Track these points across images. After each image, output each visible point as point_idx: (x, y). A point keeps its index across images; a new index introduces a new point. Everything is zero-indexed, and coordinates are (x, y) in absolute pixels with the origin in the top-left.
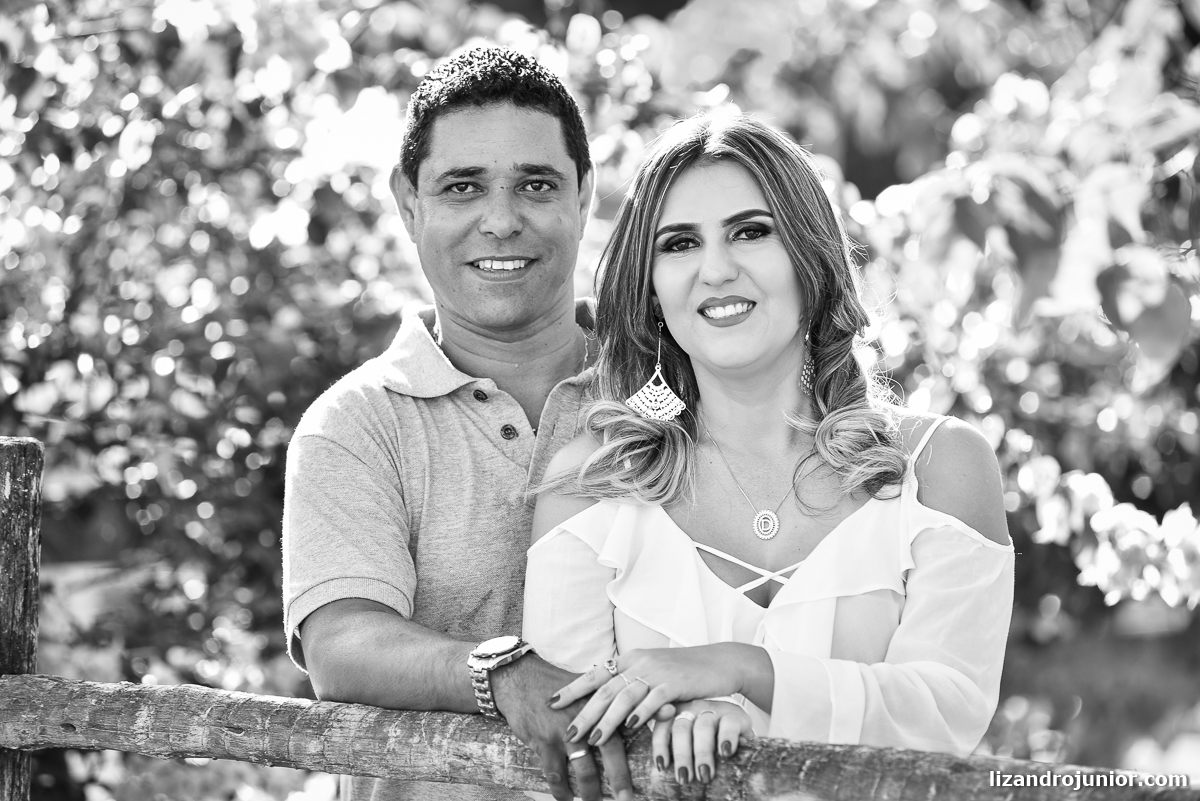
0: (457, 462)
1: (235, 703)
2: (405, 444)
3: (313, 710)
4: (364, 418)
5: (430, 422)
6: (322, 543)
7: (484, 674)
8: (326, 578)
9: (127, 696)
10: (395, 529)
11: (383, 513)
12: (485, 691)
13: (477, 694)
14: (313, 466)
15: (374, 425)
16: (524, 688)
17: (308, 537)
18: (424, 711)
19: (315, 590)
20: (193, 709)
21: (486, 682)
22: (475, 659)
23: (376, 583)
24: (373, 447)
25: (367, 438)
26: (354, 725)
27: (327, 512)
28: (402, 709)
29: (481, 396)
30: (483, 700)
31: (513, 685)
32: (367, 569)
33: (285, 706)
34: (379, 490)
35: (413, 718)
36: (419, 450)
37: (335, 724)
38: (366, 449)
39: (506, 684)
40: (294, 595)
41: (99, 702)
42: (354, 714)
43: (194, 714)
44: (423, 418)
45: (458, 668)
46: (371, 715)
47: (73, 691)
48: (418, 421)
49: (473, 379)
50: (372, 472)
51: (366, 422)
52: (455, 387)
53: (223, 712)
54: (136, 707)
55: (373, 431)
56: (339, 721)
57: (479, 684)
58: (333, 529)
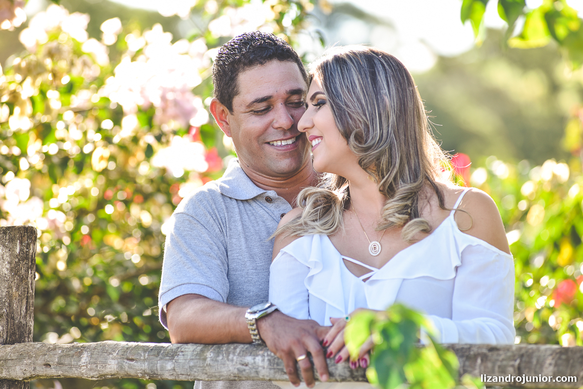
0: (258, 232)
1: (130, 347)
2: (229, 221)
3: (169, 348)
4: (208, 206)
5: (243, 211)
6: (180, 266)
7: (254, 321)
8: (180, 283)
9: (76, 348)
10: (219, 262)
11: (213, 253)
12: (255, 330)
13: (251, 332)
14: (181, 228)
15: (213, 210)
16: (274, 326)
17: (174, 263)
18: (224, 344)
19: (175, 289)
20: (109, 351)
21: (255, 325)
22: (249, 314)
23: (205, 287)
24: (212, 221)
25: (209, 216)
26: (189, 353)
27: (185, 251)
28: (213, 344)
29: (269, 200)
30: (254, 335)
31: (268, 325)
32: (202, 280)
33: (155, 347)
34: (212, 242)
35: (219, 348)
36: (237, 224)
37: (180, 354)
38: (208, 222)
39: (265, 325)
40: (164, 291)
41: (63, 351)
42: (190, 348)
43: (110, 354)
44: (239, 209)
45: (241, 320)
46: (198, 348)
47: (50, 348)
48: (237, 210)
49: (265, 191)
50: (209, 233)
51: (209, 208)
52: (255, 195)
53: (125, 352)
54: (81, 353)
55: (212, 213)
56: (182, 352)
57: (251, 327)
58: (187, 260)
